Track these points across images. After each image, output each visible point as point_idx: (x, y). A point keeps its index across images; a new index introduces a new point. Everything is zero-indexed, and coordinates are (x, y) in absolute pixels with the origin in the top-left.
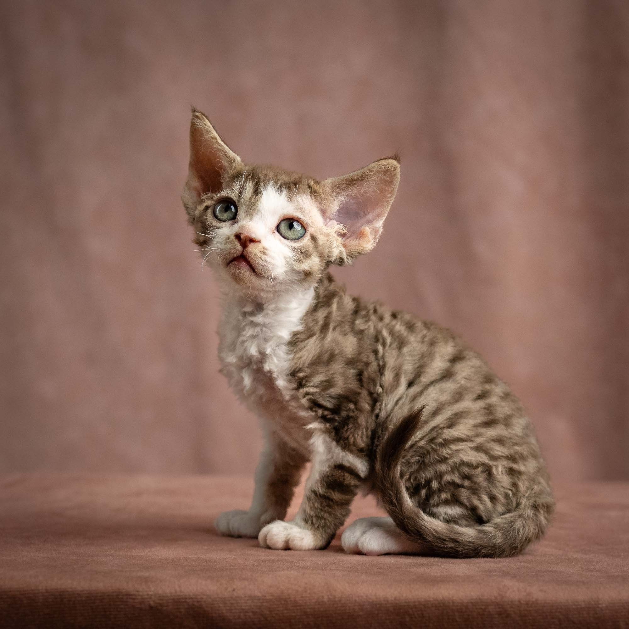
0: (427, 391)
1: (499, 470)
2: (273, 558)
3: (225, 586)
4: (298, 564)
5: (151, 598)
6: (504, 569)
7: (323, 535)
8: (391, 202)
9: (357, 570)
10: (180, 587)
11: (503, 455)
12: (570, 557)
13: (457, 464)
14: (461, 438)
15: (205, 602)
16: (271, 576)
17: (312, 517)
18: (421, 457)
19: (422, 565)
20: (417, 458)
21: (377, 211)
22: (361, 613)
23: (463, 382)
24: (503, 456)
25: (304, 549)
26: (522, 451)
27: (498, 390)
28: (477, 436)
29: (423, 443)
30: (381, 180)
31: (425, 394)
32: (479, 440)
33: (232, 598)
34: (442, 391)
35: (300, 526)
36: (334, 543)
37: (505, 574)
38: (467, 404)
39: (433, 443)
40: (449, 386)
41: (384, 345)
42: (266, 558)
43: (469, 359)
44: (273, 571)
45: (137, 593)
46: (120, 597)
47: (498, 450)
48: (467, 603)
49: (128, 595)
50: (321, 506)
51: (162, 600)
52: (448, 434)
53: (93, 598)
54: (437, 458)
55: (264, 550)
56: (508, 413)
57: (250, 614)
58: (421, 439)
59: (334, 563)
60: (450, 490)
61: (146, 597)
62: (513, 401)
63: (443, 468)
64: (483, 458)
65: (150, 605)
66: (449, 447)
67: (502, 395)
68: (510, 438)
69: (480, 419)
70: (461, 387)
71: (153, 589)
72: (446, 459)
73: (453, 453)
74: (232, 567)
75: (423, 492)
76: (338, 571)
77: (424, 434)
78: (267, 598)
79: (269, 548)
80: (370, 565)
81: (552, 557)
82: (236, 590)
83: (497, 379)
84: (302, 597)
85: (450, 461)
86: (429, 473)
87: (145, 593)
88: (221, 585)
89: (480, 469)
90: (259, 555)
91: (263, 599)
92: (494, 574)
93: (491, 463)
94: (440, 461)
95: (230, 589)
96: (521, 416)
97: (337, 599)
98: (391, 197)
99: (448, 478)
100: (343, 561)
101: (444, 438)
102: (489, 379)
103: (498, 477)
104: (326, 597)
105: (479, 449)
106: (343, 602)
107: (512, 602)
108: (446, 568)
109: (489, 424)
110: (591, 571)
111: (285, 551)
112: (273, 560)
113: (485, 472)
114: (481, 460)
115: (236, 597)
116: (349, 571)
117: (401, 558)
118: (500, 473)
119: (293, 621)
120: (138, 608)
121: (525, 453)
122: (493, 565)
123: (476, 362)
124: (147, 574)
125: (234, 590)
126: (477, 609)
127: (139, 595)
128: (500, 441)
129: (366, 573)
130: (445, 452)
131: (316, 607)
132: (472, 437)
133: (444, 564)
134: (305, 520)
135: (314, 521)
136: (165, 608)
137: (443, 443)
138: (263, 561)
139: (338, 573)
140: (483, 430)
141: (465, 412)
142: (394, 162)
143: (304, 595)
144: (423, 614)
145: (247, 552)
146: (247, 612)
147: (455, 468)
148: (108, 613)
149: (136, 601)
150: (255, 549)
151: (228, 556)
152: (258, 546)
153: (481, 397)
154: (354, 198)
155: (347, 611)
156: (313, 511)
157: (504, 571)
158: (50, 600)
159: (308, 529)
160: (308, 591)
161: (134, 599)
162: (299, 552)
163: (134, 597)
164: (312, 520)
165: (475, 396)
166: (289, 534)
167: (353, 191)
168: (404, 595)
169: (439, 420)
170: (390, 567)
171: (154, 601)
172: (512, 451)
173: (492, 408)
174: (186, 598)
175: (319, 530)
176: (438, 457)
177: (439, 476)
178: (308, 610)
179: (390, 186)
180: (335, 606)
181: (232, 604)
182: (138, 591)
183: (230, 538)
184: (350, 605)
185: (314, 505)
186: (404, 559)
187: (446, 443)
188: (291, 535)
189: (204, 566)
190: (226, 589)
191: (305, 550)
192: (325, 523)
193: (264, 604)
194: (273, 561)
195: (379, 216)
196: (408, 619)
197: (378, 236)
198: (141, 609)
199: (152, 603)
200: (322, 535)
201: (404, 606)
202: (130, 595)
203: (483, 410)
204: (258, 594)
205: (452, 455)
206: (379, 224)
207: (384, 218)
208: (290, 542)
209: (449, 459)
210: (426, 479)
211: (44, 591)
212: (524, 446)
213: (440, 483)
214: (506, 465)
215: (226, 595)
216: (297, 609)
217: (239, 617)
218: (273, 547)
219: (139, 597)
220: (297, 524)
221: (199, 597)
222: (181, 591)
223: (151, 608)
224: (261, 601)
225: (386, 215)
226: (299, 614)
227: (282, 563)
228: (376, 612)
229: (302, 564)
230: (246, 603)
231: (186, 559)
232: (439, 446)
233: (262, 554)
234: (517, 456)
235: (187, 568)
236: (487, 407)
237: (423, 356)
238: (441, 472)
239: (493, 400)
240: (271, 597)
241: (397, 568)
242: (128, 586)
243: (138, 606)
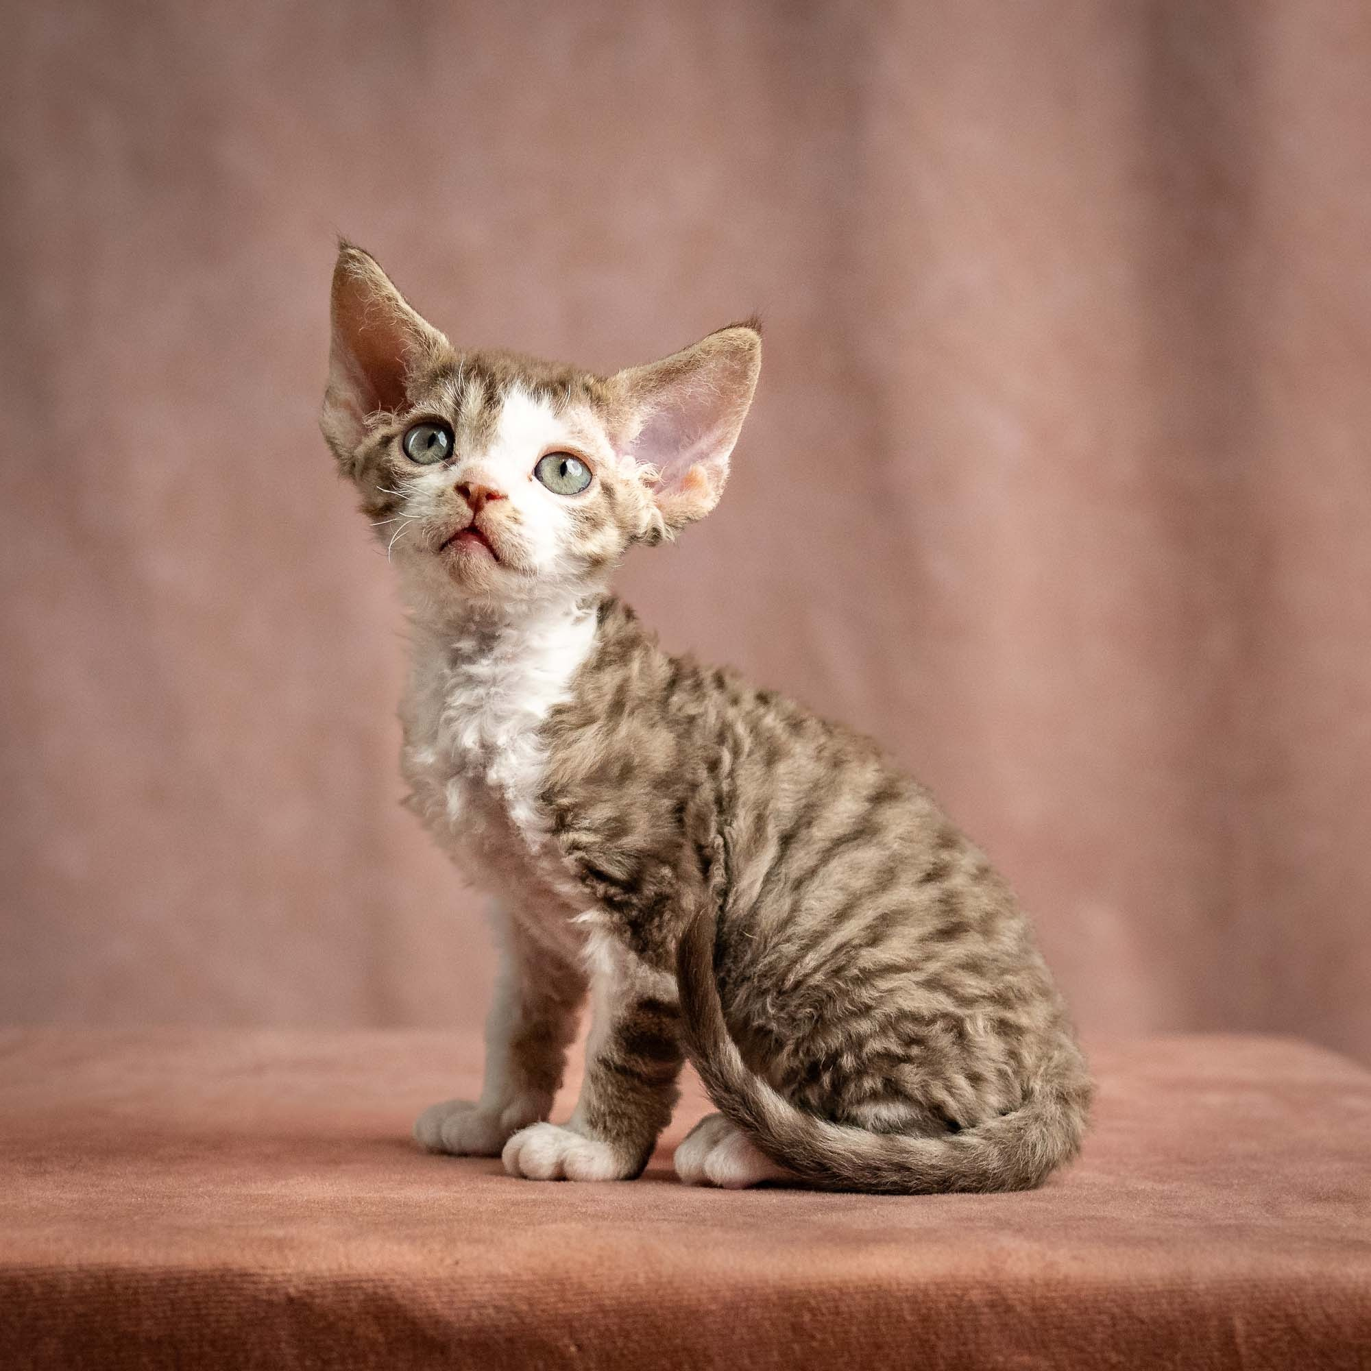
0: (825, 869)
1: (979, 1024)
2: (533, 1197)
3: (439, 1255)
4: (584, 1210)
5: (289, 1281)
6: (1000, 1214)
7: (631, 1150)
8: (745, 414)
9: (704, 1221)
10: (347, 1257)
11: (983, 994)
12: (1130, 1189)
13: (891, 1017)
14: (895, 965)
15: (399, 1287)
16: (530, 1234)
17: (604, 1115)
18: (815, 1008)
19: (833, 1208)
20: (808, 1010)
21: (717, 433)
22: (713, 1307)
23: (895, 846)
24: (983, 997)
25: (594, 1177)
26: (1021, 985)
27: (966, 861)
28: (928, 958)
29: (818, 978)
30: (724, 369)
31: (821, 874)
32: (933, 967)
33: (452, 1278)
34: (855, 868)
35: (583, 1134)
36: (654, 1165)
37: (1001, 1225)
38: (905, 893)
39: (839, 979)
40: (868, 856)
41: (736, 752)
42: (519, 1197)
43: (909, 799)
44: (534, 1225)
45: (261, 1272)
46: (228, 1278)
47: (972, 985)
48: (927, 1284)
49: (244, 1275)
50: (619, 1091)
51: (312, 1284)
52: (870, 957)
53: (173, 1282)
54: (850, 1007)
55: (514, 1180)
56: (989, 908)
57: (491, 1311)
58: (816, 970)
59: (657, 1207)
60: (880, 1069)
61: (280, 1279)
62: (997, 884)
63: (864, 1026)
64: (942, 1002)
65: (287, 1294)
66: (873, 985)
67: (975, 871)
68: (995, 960)
69: (933, 924)
70: (893, 857)
71: (293, 1263)
72: (869, 1008)
73: (882, 997)
74: (451, 1217)
75: (826, 1079)
76: (666, 1223)
77: (822, 960)
78: (525, 1278)
79: (524, 1176)
80: (730, 1209)
81: (1095, 1190)
82: (461, 1264)
83: (963, 840)
84: (594, 1276)
85: (878, 1013)
86: (836, 1039)
87: (278, 1271)
88: (430, 1251)
89: (939, 1025)
90: (504, 1192)
91: (516, 1281)
92: (979, 1224)
93: (960, 1012)
94: (856, 1014)
95: (448, 1261)
96: (1013, 915)
97: (664, 1280)
98: (743, 403)
99: (875, 1045)
100: (673, 1202)
101: (862, 966)
102: (950, 840)
103: (978, 1039)
104: (642, 1275)
105: (933, 984)
106: (675, 1285)
107: (1017, 1280)
108: (881, 1213)
109: (949, 933)
110: (1176, 1216)
111: (557, 1183)
112: (534, 1201)
113: (951, 1030)
114: (940, 1007)
115: (463, 1277)
116: (687, 1222)
117: (790, 1194)
118: (981, 1032)
119: (576, 1324)
120: (265, 1301)
121: (1027, 989)
122: (975, 1206)
123: (920, 805)
124: (280, 1233)
125: (457, 1263)
126: (945, 1295)
127: (266, 1275)
128: (973, 966)
129: (722, 1225)
130: (866, 995)
131: (623, 1295)
132: (917, 961)
133: (879, 1206)
134: (591, 1121)
135: (608, 1124)
136: (318, 1301)
137: (861, 976)
138: (513, 1204)
139: (665, 1226)
140: (939, 947)
141: (901, 912)
142: (751, 334)
143: (596, 1273)
144: (837, 1307)
145: (480, 1186)
146: (484, 1307)
147: (889, 1026)
148: (204, 1312)
149: (260, 1286)
150: (495, 1179)
151: (443, 1193)
152: (502, 1173)
153: (934, 875)
154: (671, 409)
155: (685, 1303)
156: (604, 1103)
157: (998, 1219)
158: (87, 1287)
159: (599, 1140)
160: (607, 1264)
161: (254, 1283)
162: (584, 1184)
163: (255, 1278)
164: (605, 1123)
165: (920, 875)
166: (564, 1151)
167: (668, 395)
168: (800, 1270)
169: (851, 929)
170: (770, 1214)
171: (296, 1287)
172: (1000, 986)
173: (954, 900)
174: (361, 1281)
175: (620, 1141)
176: (852, 1006)
177: (857, 1044)
178: (607, 1302)
179: (741, 383)
180: (660, 1292)
181: (453, 1291)
182: (263, 1268)
183: (445, 1158)
184: (690, 1290)
185: (605, 1091)
186: (796, 1197)
187: (866, 977)
188: (567, 1152)
189: (395, 1214)
190: (442, 1260)
191: (597, 1181)
192: (631, 1126)
193: (519, 1291)
194: (535, 1203)
195: (720, 442)
196: (807, 1317)
197: (722, 483)
198: (270, 1304)
199: (292, 1291)
200: (628, 1148)
201: (800, 1291)
202: (246, 1275)
203: (937, 903)
204: (504, 1269)
205: (880, 1001)
206: (723, 459)
207: (732, 447)
208: (565, 1165)
209: (876, 1008)
210: (829, 1051)
211: (75, 1269)
212: (1024, 974)
213: (858, 1057)
214: (992, 1015)
215: (443, 1273)
216: (584, 1300)
217: (468, 1318)
218: (532, 1176)
219: (267, 1279)
220: (576, 1131)
221: (386, 1278)
222: (349, 1267)
223: (291, 1300)
224: (511, 1284)
225: (735, 440)
226: (588, 1309)
227: (553, 1208)
228: (743, 1305)
229: (591, 1209)
230: (480, 1288)
231: (359, 1201)
232: (853, 984)
233: (510, 1190)
234: (1011, 995)
235: (360, 1219)
236: (944, 897)
237: (816, 786)
238: (859, 1035)
239: (957, 881)
240: (531, 1277)
241: (784, 1214)
242: (242, 1258)
243: (265, 1297)
